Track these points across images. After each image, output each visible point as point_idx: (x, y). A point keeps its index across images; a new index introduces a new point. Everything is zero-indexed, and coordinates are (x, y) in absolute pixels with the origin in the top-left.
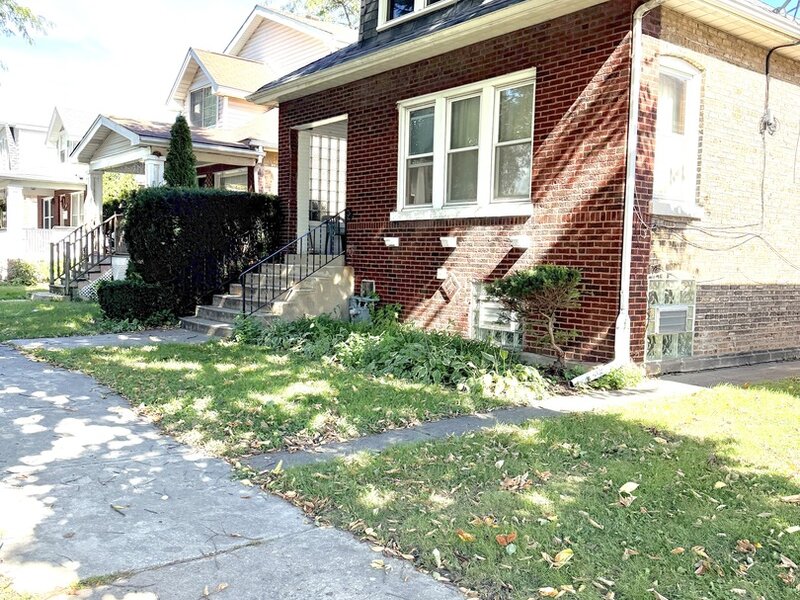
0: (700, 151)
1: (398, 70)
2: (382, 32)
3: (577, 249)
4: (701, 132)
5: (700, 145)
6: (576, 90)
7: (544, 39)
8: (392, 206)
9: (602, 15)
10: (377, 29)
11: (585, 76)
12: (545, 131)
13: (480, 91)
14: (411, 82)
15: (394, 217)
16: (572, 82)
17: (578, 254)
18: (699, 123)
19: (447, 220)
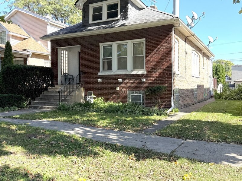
0: (179, 59)
1: (100, 35)
2: (91, 24)
3: (159, 82)
4: (179, 55)
5: (179, 58)
6: (157, 45)
7: (147, 32)
8: (99, 71)
9: (164, 28)
10: (89, 23)
11: (160, 42)
12: (149, 54)
13: (128, 42)
14: (104, 38)
15: (99, 74)
16: (156, 43)
17: (160, 83)
18: (178, 53)
19: (119, 75)
